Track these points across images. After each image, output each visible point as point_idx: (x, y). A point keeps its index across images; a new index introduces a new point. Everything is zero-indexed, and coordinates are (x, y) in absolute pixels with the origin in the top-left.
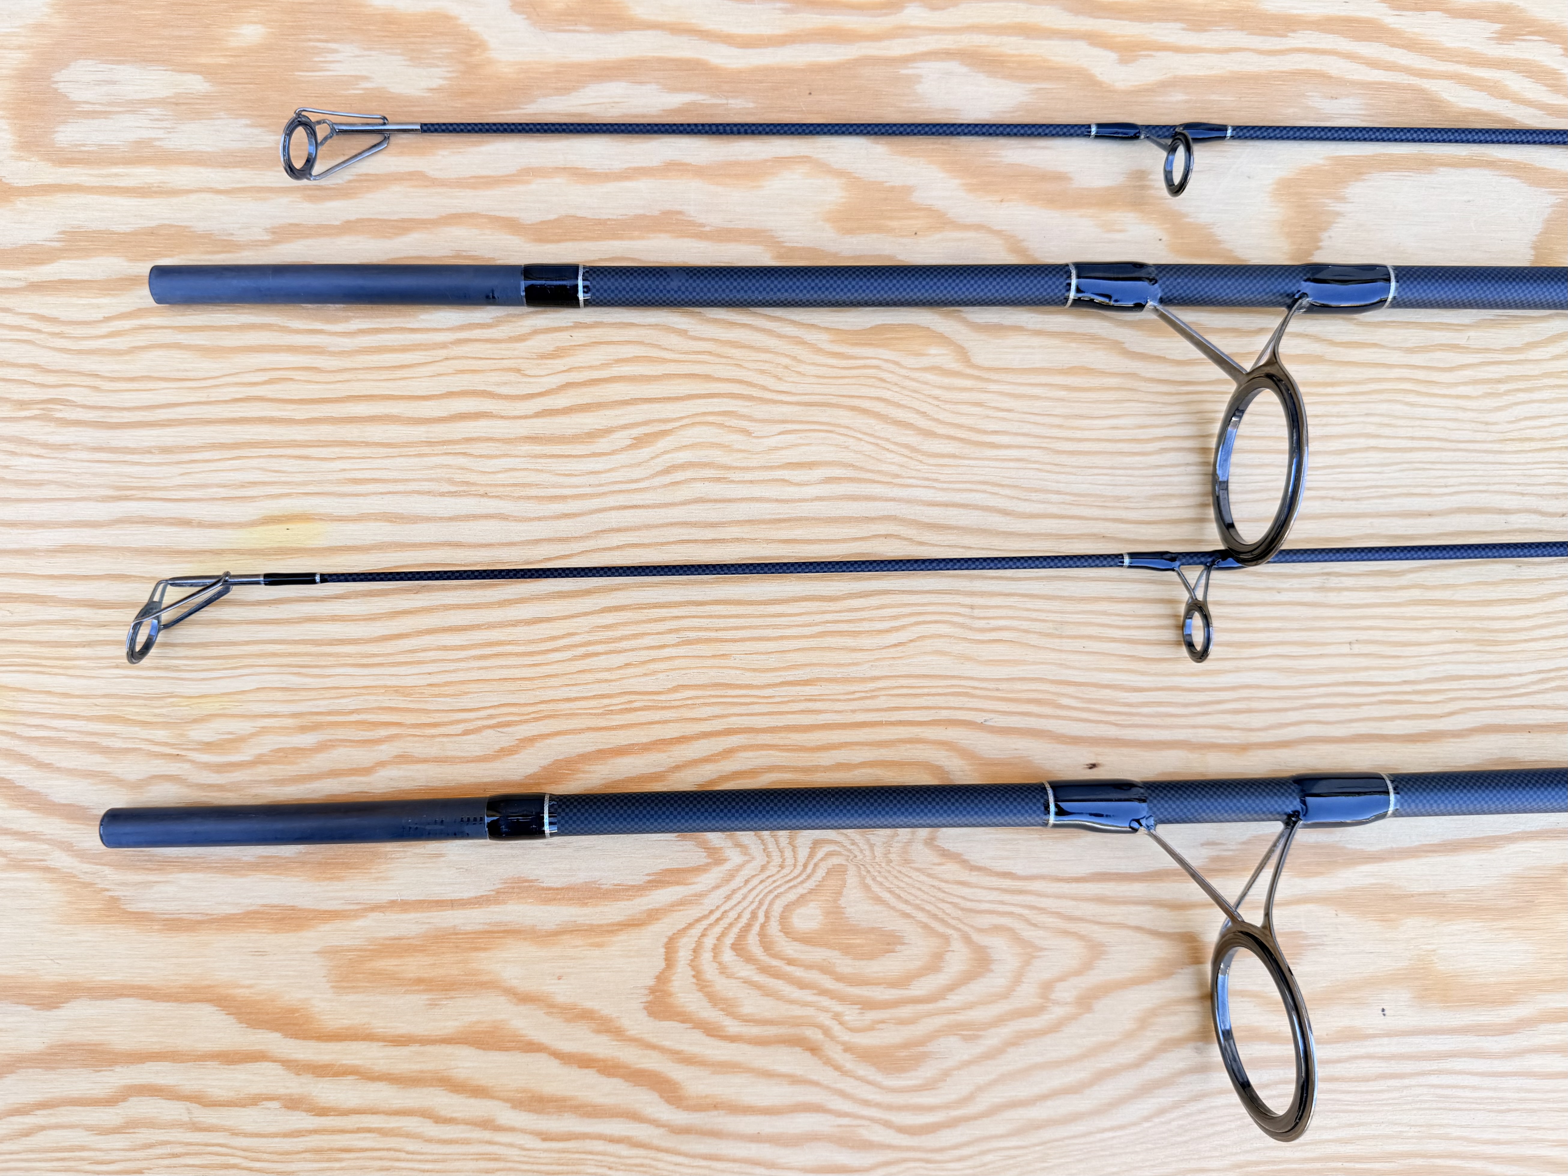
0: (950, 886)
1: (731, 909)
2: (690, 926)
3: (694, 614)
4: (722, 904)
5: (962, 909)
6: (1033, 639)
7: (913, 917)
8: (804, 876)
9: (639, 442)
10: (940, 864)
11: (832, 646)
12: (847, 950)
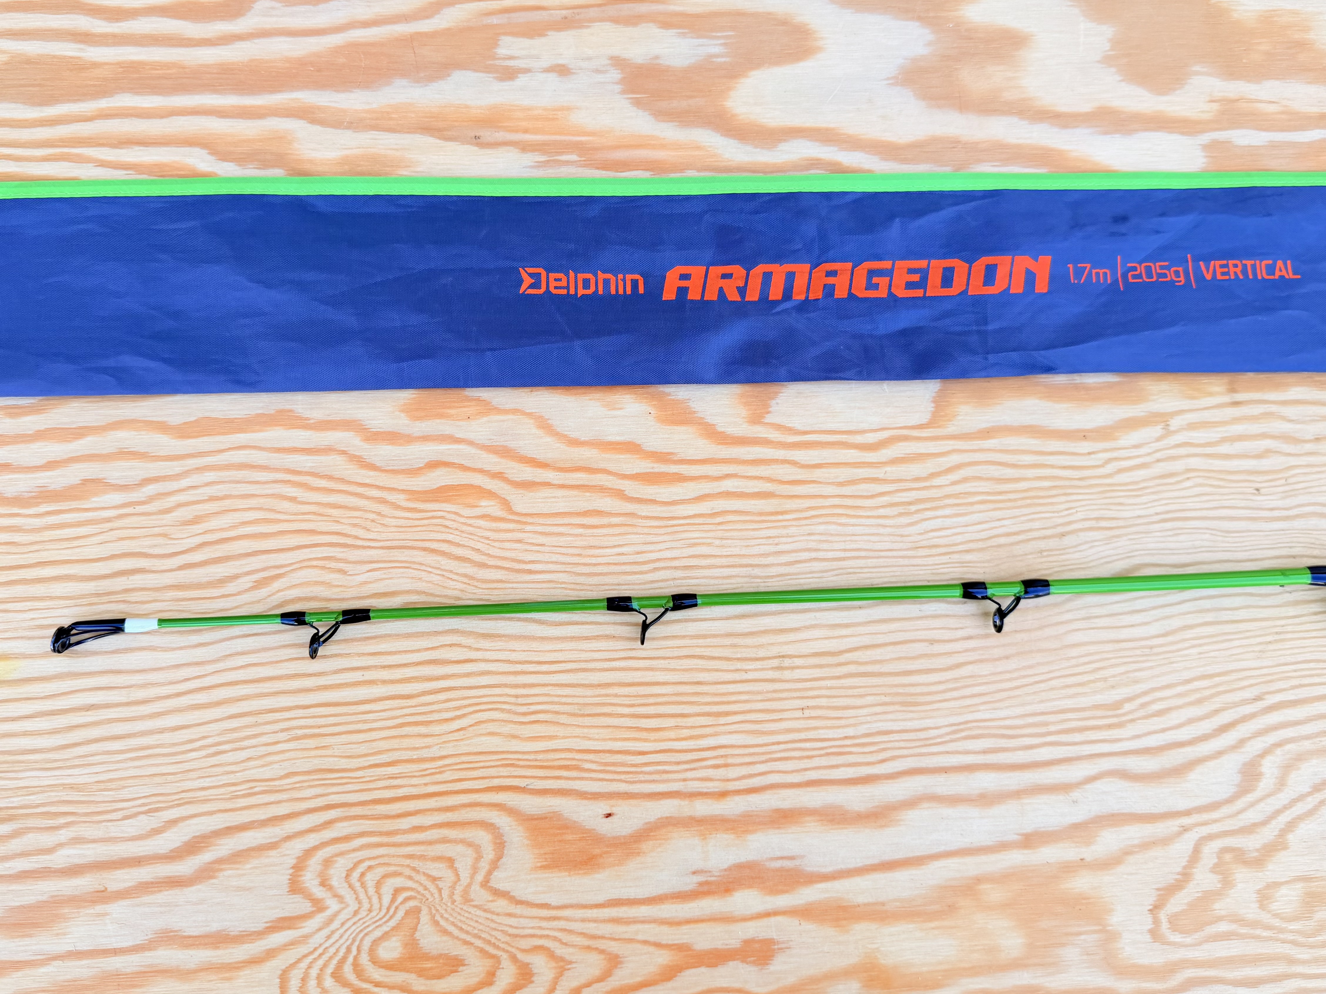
0: (500, 917)
1: (331, 946)
2: (299, 961)
3: (301, 715)
4: (324, 943)
5: (510, 935)
6: (563, 719)
7: (472, 944)
8: (387, 917)
9: (259, 584)
10: (492, 901)
11: (409, 734)
12: (421, 973)
